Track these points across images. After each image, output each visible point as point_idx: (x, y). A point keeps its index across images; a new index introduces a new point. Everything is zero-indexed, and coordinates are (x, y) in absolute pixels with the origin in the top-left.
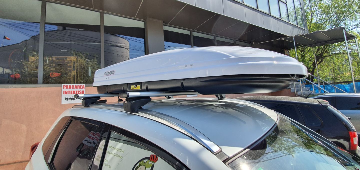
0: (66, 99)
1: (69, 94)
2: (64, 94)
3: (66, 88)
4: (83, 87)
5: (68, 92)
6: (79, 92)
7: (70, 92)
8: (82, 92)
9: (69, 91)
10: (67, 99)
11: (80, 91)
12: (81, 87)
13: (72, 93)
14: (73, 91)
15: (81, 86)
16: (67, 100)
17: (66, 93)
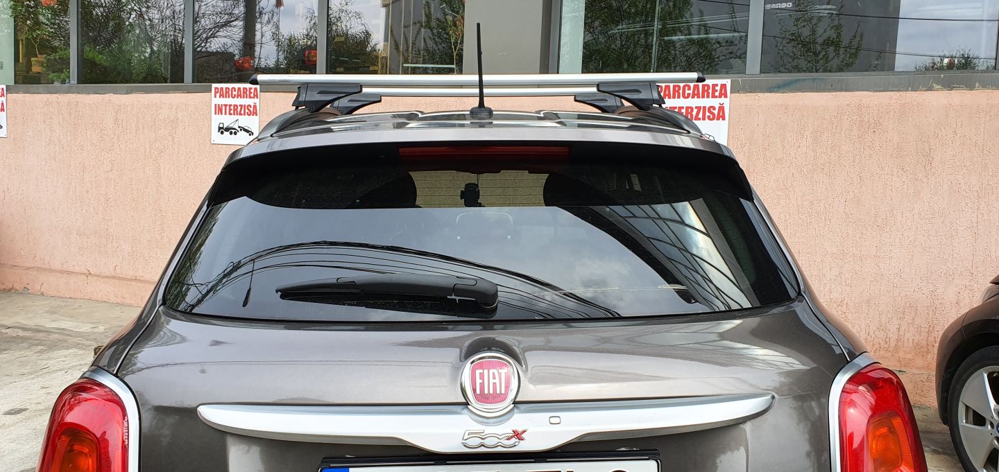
0: (220, 128)
1: (226, 114)
2: (216, 114)
3: (220, 97)
4: (256, 96)
5: (224, 107)
6: (247, 111)
7: (228, 108)
8: (252, 109)
9: (226, 106)
10: (222, 130)
11: (248, 105)
12: (250, 93)
13: (232, 112)
14: (235, 105)
15: (250, 89)
16: (222, 133)
17: (219, 110)
